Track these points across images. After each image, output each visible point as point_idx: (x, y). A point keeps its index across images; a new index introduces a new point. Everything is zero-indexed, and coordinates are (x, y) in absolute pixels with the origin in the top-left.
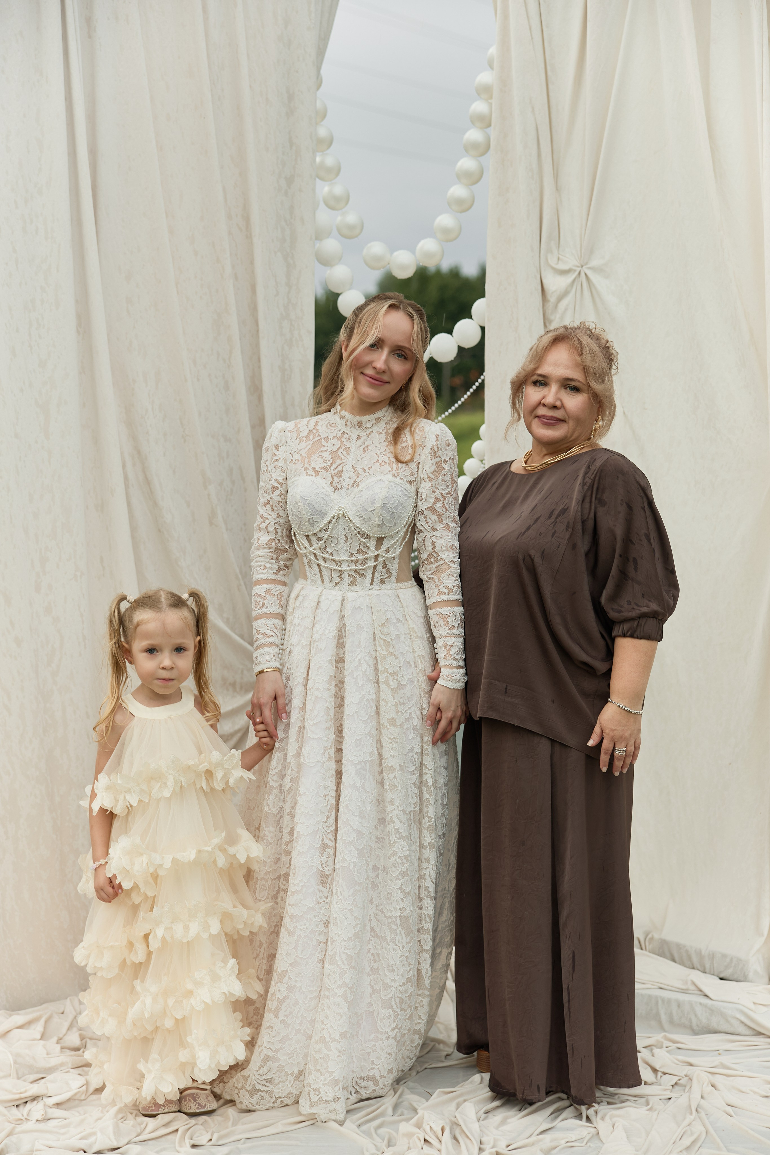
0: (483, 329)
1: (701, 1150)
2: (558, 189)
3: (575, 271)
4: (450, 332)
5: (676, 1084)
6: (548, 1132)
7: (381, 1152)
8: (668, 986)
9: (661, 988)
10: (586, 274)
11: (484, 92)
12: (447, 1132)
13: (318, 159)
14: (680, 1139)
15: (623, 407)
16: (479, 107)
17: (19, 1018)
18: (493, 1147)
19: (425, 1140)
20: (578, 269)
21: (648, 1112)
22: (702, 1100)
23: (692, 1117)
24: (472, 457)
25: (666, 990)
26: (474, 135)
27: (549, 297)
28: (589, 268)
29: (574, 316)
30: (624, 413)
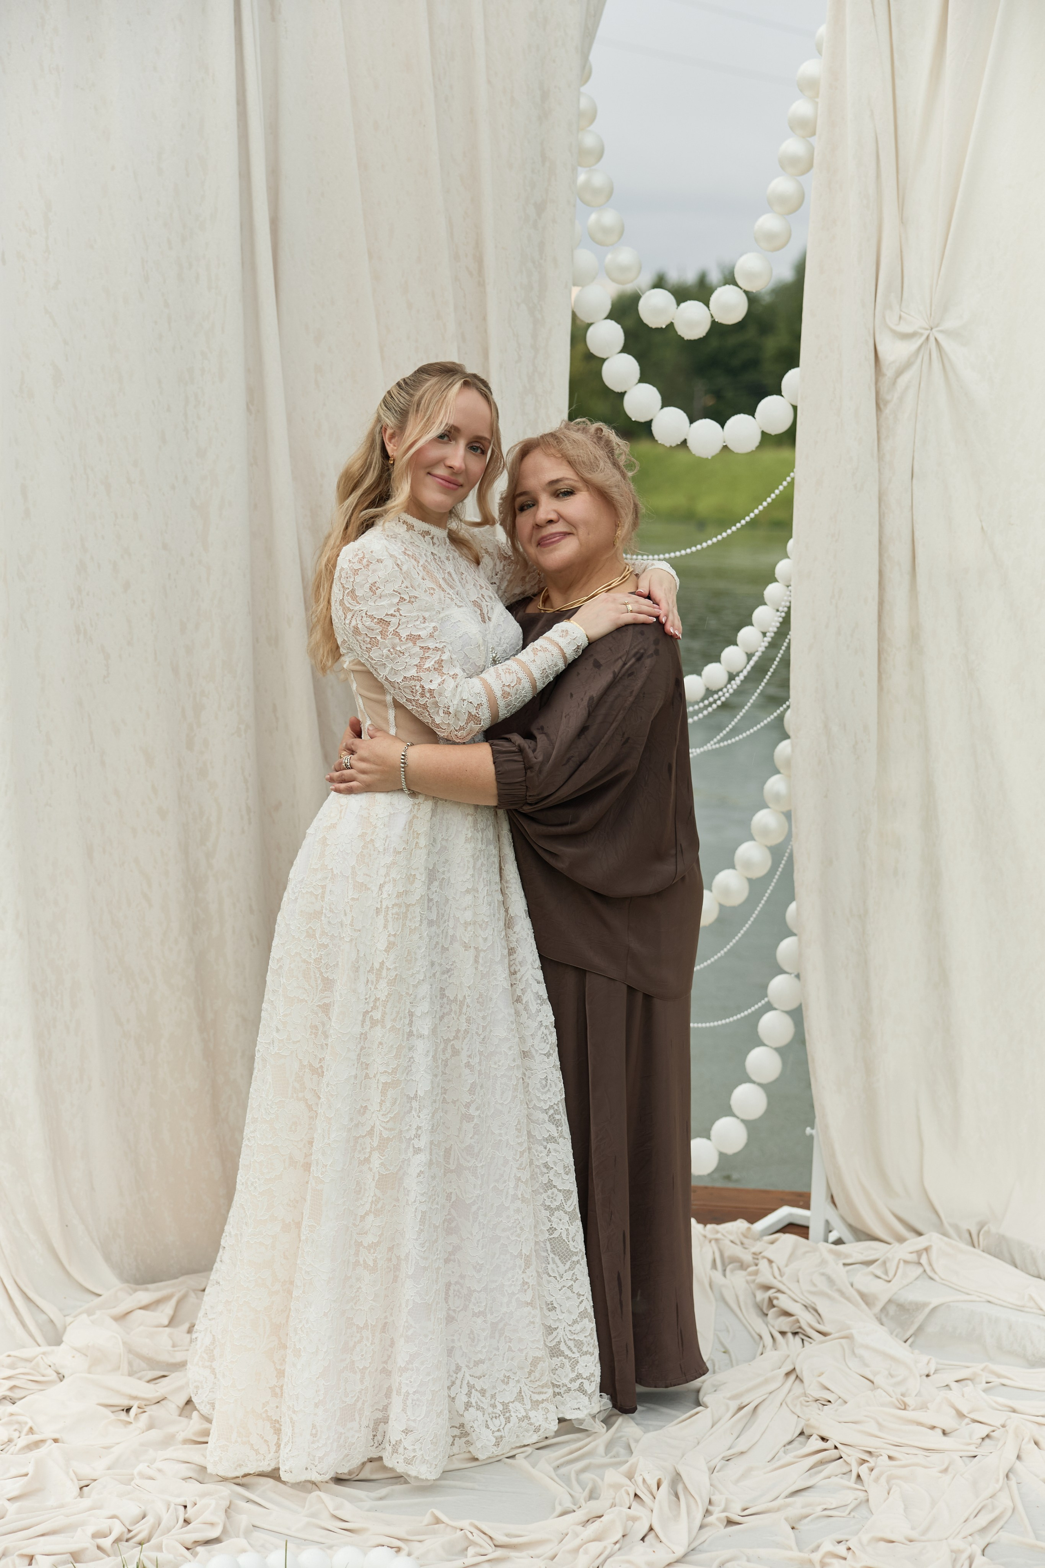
0: (795, 408)
1: (1000, 1533)
2: (903, 221)
3: (922, 334)
4: (752, 412)
5: (988, 1436)
6: (804, 1493)
7: (578, 1506)
8: (999, 1299)
9: (989, 1302)
10: (936, 339)
11: (809, 87)
12: (665, 1486)
13: (582, 178)
14: (976, 1516)
15: (981, 521)
16: (801, 107)
17: (144, 1296)
18: (724, 1511)
19: (636, 1495)
20: (926, 333)
21: (940, 1475)
22: (1018, 1462)
23: (998, 1486)
24: (776, 581)
25: (996, 1304)
26: (793, 146)
27: (884, 369)
28: (941, 331)
29: (918, 396)
30: (982, 528)
